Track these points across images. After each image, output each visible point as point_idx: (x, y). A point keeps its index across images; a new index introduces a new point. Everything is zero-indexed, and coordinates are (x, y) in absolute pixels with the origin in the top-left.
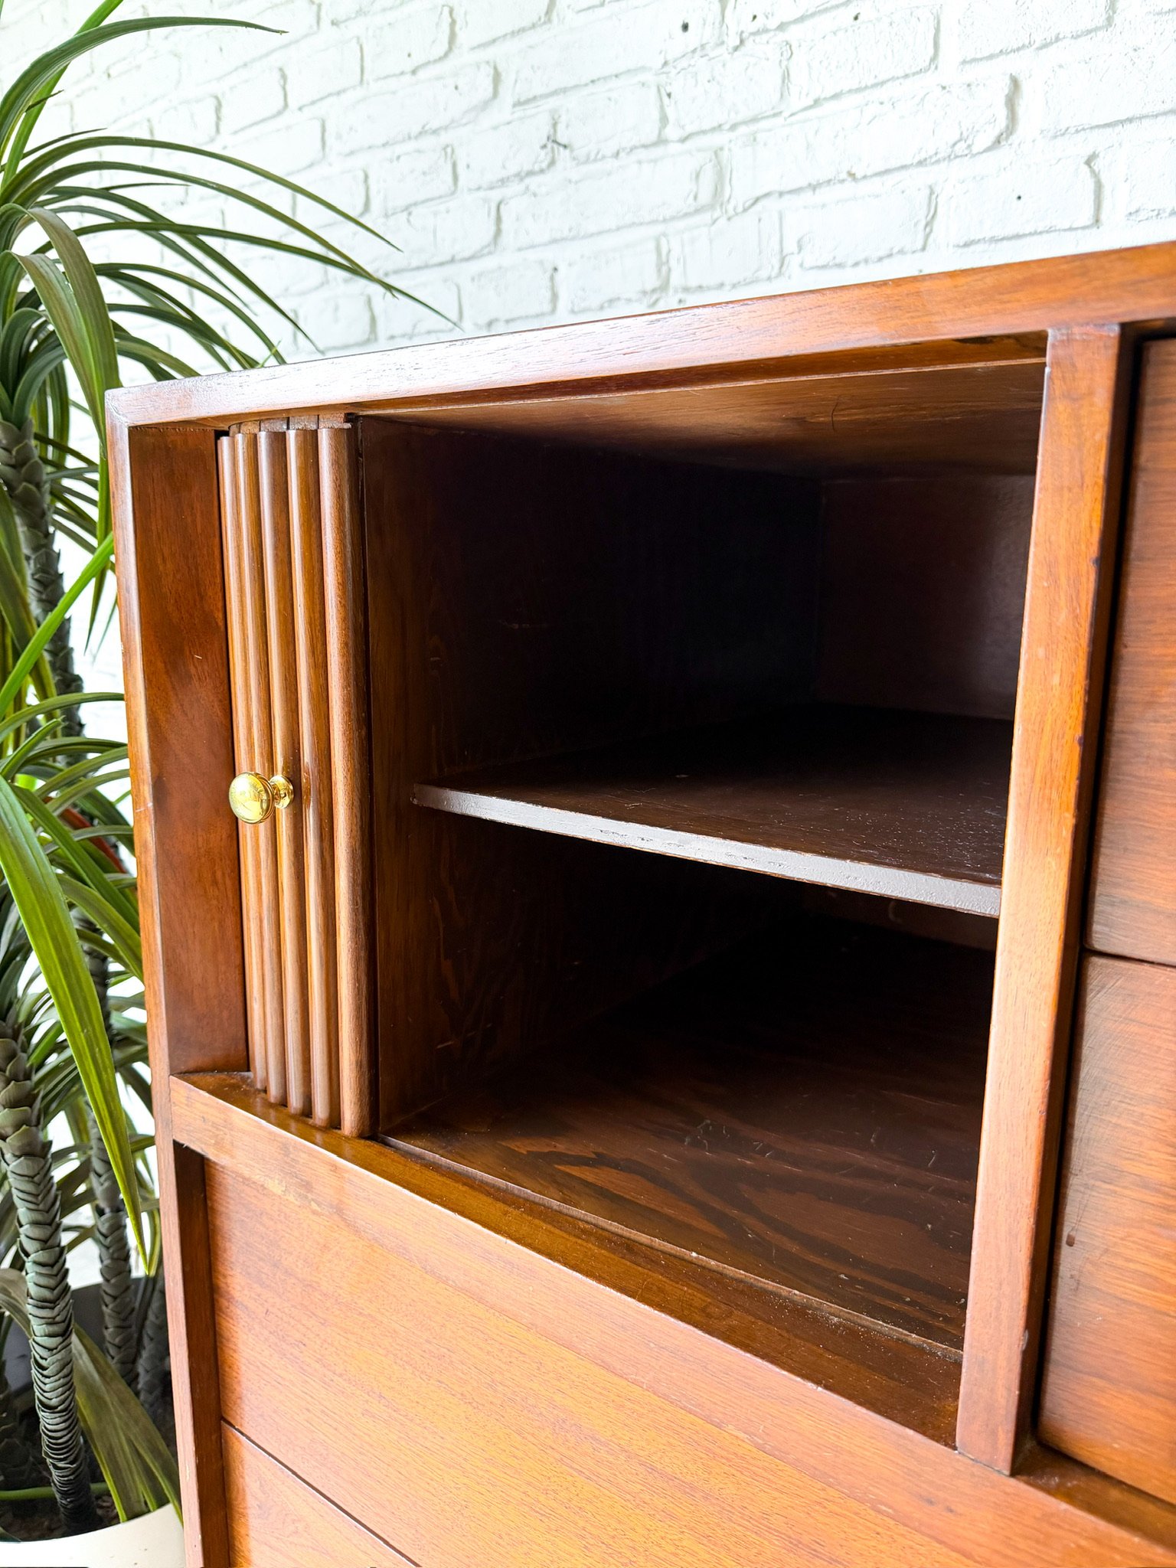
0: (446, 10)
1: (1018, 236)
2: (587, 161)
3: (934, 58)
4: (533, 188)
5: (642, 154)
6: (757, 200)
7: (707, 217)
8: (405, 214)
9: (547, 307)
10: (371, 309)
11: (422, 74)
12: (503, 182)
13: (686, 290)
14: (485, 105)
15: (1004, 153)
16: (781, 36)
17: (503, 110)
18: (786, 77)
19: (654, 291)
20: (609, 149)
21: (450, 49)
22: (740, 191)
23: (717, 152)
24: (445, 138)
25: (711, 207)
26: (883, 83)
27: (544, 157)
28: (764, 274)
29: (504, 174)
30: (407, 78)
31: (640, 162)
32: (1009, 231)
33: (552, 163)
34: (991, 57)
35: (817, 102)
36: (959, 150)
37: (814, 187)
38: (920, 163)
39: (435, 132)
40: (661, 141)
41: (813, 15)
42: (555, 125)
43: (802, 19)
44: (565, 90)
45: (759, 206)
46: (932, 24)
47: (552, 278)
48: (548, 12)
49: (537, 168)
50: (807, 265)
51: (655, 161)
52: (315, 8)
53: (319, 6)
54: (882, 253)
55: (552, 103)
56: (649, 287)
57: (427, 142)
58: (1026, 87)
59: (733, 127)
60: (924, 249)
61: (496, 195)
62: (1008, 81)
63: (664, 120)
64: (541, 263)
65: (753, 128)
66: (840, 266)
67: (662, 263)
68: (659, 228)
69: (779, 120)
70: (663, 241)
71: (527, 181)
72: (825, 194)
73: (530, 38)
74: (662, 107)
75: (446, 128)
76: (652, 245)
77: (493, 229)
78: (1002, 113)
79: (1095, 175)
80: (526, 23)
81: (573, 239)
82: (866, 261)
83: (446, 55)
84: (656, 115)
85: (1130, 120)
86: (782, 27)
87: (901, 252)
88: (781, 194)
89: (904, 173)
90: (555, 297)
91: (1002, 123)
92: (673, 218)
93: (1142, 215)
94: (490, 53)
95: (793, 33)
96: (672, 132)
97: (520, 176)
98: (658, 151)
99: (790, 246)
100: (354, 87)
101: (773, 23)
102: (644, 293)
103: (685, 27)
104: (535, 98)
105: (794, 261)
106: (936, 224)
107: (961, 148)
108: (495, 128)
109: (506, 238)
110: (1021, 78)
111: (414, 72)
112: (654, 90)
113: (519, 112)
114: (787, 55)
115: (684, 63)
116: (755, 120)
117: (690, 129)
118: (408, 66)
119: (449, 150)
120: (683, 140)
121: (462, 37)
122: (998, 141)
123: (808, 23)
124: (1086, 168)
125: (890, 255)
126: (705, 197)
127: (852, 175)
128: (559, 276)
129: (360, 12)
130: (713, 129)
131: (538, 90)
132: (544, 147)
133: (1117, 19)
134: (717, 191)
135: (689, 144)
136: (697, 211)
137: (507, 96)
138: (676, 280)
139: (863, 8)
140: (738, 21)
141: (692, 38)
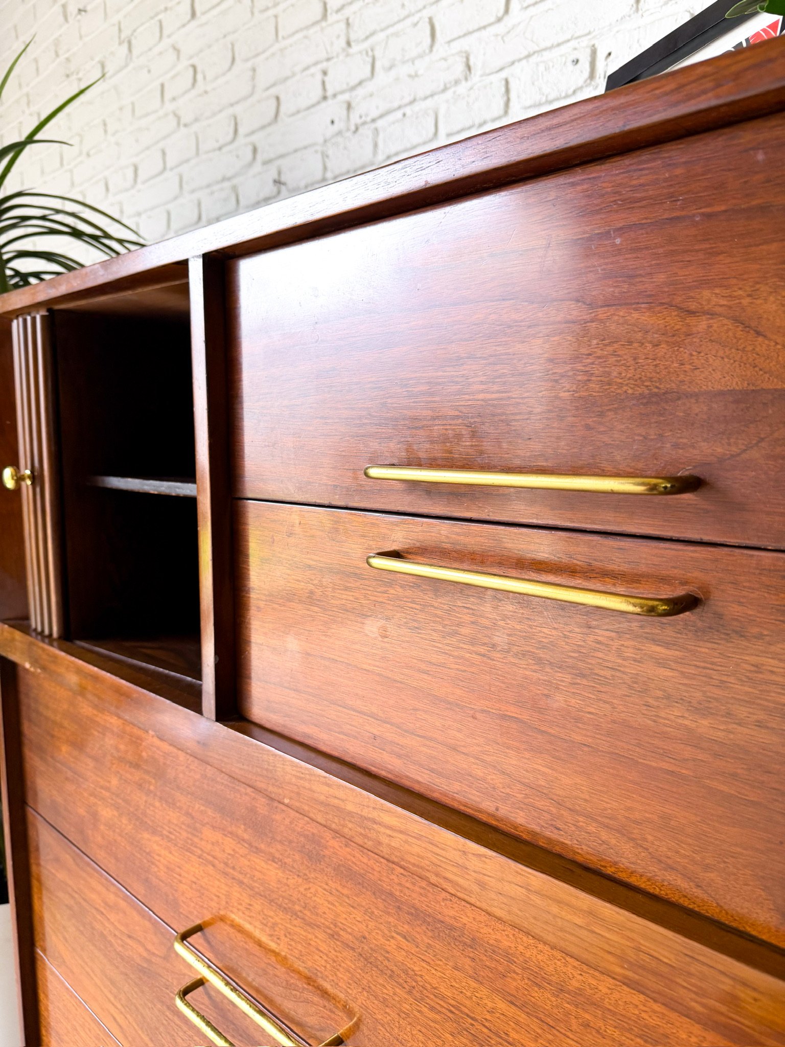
0: (233, 118)
3: (436, 134)
11: (225, 150)
14: (250, 165)
16: (373, 126)
17: (257, 167)
18: (376, 145)
21: (235, 137)
24: (235, 181)
27: (275, 189)
29: (258, 199)
30: (217, 152)
33: (279, 192)
39: (229, 179)
40: (324, 179)
41: (386, 114)
42: (279, 174)
43: (381, 117)
44: (283, 156)
46: (435, 117)
48: (276, 117)
49: (272, 195)
55: (279, 162)
57: (226, 184)
63: (325, 168)
73: (269, 130)
74: (324, 162)
75: (234, 177)
80: (267, 123)
83: (233, 140)
84: (321, 167)
86: (373, 120)
94: (252, 138)
95: (380, 123)
96: (329, 175)
97: (266, 200)
100: (194, 158)
101: (369, 119)
103: (333, 122)
104: (271, 160)
108: (254, 176)
111: (219, 149)
112: (321, 154)
113: (265, 167)
114: (376, 134)
115: (333, 140)
117: (336, 173)
118: (217, 145)
119: (235, 188)
121: (240, 130)
123: (383, 119)
129: (196, 120)
131: (272, 156)
132: (275, 184)
137: (260, 158)
139: (408, 110)
140: (355, 119)
141: (336, 127)
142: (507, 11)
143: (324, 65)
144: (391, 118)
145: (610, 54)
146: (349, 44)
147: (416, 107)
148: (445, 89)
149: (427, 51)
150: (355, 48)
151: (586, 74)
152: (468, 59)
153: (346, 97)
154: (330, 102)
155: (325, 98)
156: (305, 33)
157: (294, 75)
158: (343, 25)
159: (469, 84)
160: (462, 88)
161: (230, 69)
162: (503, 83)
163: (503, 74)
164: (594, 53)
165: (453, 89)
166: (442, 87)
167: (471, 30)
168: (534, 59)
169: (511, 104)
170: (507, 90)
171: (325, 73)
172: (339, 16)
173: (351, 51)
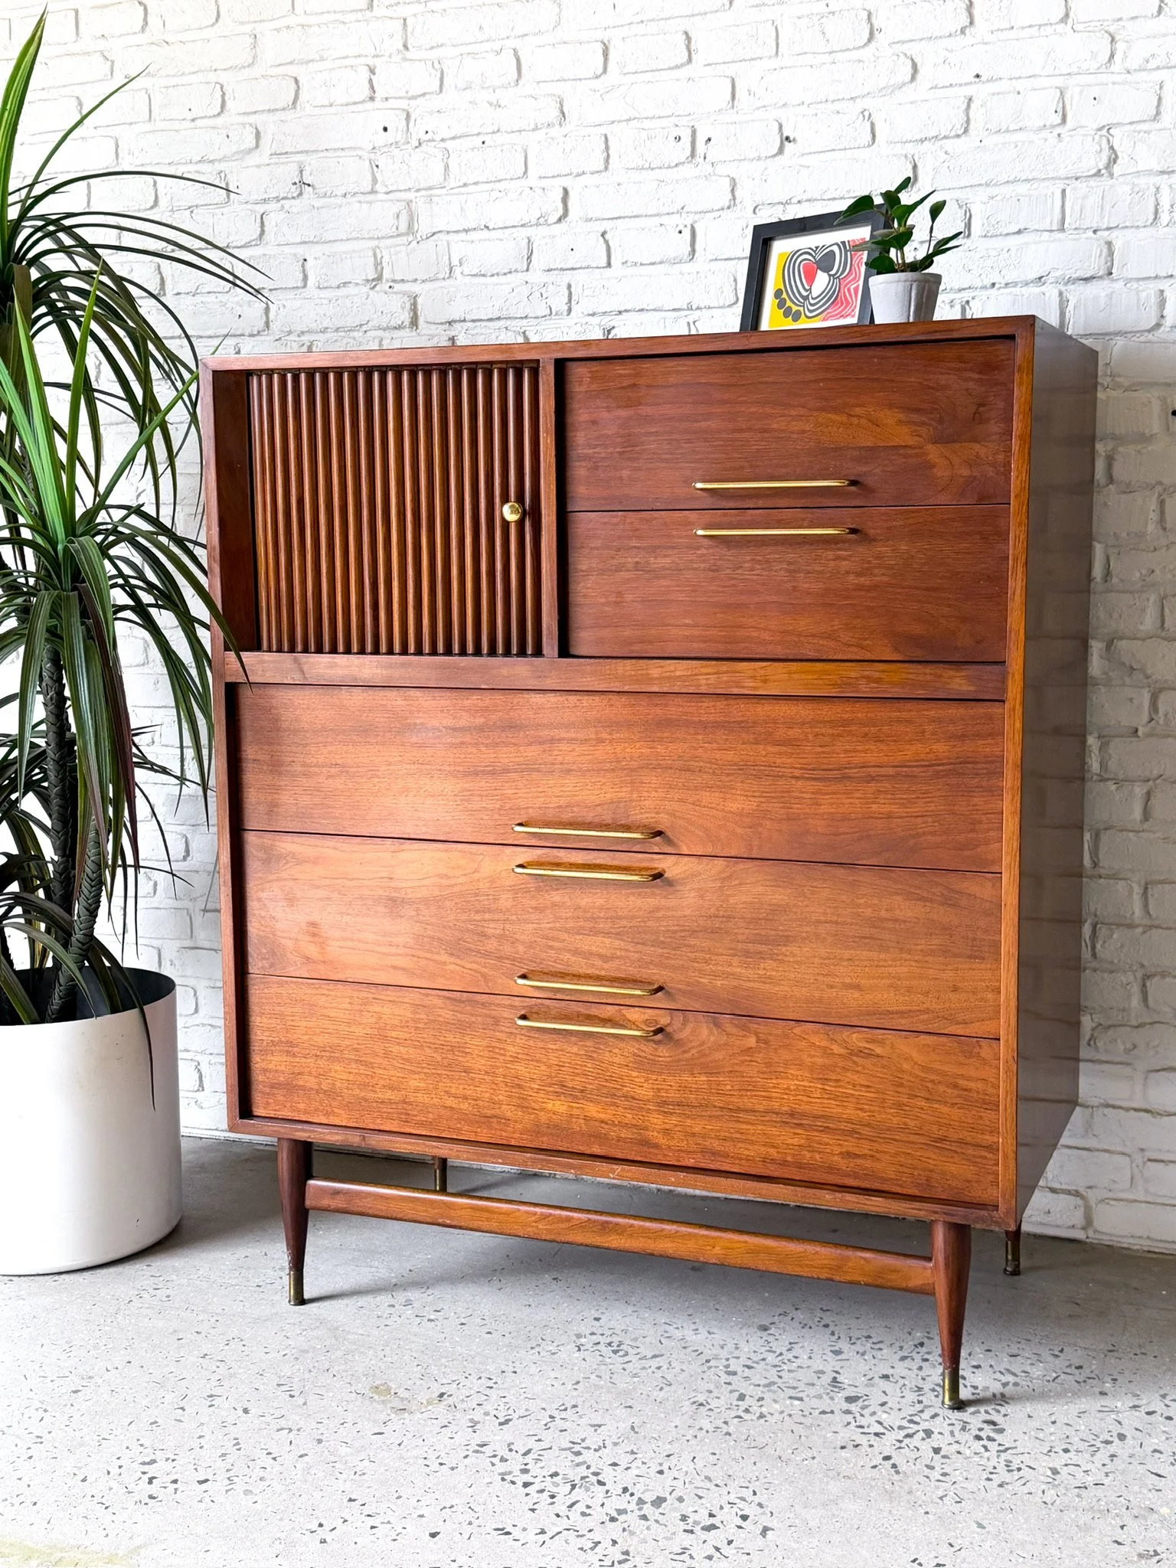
0: (218, 86)
1: (573, 269)
2: (325, 195)
3: (525, 172)
4: (287, 207)
5: (362, 198)
6: (434, 234)
7: (404, 240)
8: (188, 211)
9: (300, 284)
10: (160, 273)
11: (199, 123)
12: (265, 201)
13: (394, 281)
14: (250, 151)
15: (563, 226)
16: (442, 145)
17: (263, 156)
18: (447, 167)
19: (373, 280)
20: (340, 191)
21: (222, 111)
22: (424, 227)
23: (409, 203)
24: (219, 166)
25: (407, 234)
26: (499, 181)
27: (294, 190)
28: (441, 276)
29: (266, 196)
30: (187, 124)
31: (360, 202)
32: (569, 266)
33: (301, 194)
34: (553, 177)
35: (465, 185)
36: (541, 221)
37: (466, 231)
38: (522, 226)
39: (211, 162)
40: (373, 192)
41: (460, 137)
42: (301, 172)
43: (454, 138)
44: (307, 152)
45: (435, 237)
46: (523, 154)
47: (303, 266)
48: (295, 102)
49: (290, 196)
50: (465, 273)
51: (370, 203)
52: (109, 63)
53: (113, 62)
54: (506, 271)
55: (298, 158)
56: (370, 278)
58: (571, 193)
59: (418, 190)
60: (527, 270)
61: (261, 209)
62: (561, 191)
63: (375, 181)
64: (295, 255)
65: (429, 192)
66: (483, 275)
67: (378, 264)
68: (375, 243)
69: (444, 191)
70: (378, 251)
71: (283, 202)
72: (473, 235)
73: (280, 115)
74: (373, 173)
75: (220, 160)
76: (371, 253)
77: (259, 230)
78: (560, 206)
79: (606, 242)
80: (279, 106)
81: (317, 243)
82: (498, 274)
83: (219, 114)
84: (369, 177)
85: (620, 218)
86: (443, 140)
87: (516, 271)
88: (448, 232)
89: (514, 230)
90: (305, 278)
91: (561, 212)
92: (383, 238)
93: (629, 264)
94: (252, 119)
95: (449, 144)
96: (378, 187)
97: (278, 199)
98: (371, 197)
99: (455, 261)
100: (144, 122)
101: (438, 138)
102: (368, 281)
103: (385, 129)
104: (286, 153)
105: (458, 270)
106: (533, 257)
107: (542, 221)
108: (258, 166)
109: (266, 237)
110: (569, 189)
111: (193, 120)
112: (367, 162)
113: (275, 159)
114: (446, 156)
115: (386, 150)
116: (430, 188)
117: (391, 188)
118: (190, 116)
119: (223, 175)
120: (387, 193)
121: (229, 104)
122: (560, 220)
123: (457, 141)
124: (601, 239)
125: (510, 272)
126: (403, 228)
127: (487, 227)
128: (308, 265)
130: (405, 190)
131: (289, 148)
132: (295, 184)
133: (610, 167)
134: (410, 226)
135: (391, 196)
136: (398, 235)
137: (266, 148)
138: (386, 275)
139: (487, 138)
140: (417, 132)
141: (390, 136)
142: (605, 71)
143: (370, 61)
144: (466, 143)
145: (709, 140)
146: (406, 47)
147: (499, 138)
148: (536, 129)
149: (512, 84)
150: (412, 54)
151: (688, 152)
152: (562, 105)
153: (404, 104)
154: (378, 103)
155: (372, 99)
156: (339, 17)
157: (322, 59)
158: (399, 24)
159: (564, 130)
160: (555, 131)
161: (213, 25)
162: (603, 139)
163: (603, 130)
164: (694, 132)
165: (544, 131)
166: (532, 126)
167: (565, 77)
168: (633, 123)
169: (611, 161)
170: (607, 148)
171: (372, 71)
172: (390, 13)
173: (408, 55)
